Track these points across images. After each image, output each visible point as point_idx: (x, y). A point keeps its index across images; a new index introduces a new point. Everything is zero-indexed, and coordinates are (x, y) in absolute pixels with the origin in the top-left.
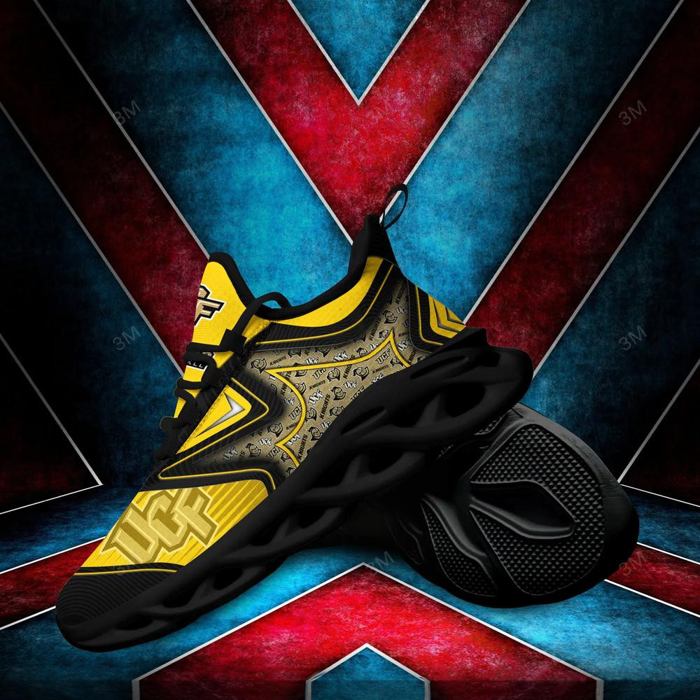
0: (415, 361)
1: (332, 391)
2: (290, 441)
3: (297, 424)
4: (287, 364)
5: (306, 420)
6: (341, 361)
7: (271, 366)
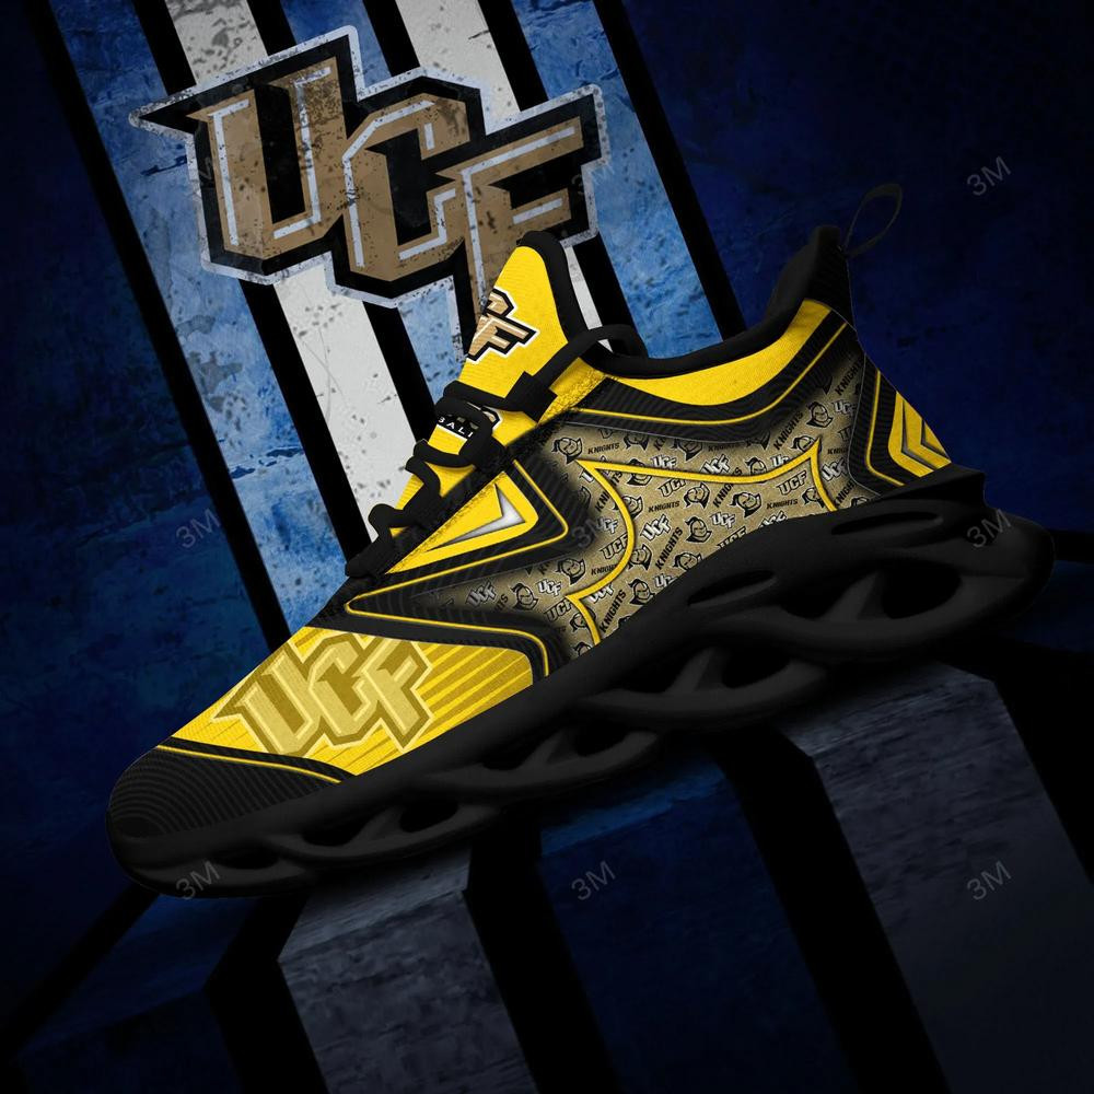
0: (846, 504)
1: (688, 523)
2: (592, 595)
3: (612, 568)
4: (618, 458)
5: (630, 564)
6: (716, 474)
7: (590, 455)
